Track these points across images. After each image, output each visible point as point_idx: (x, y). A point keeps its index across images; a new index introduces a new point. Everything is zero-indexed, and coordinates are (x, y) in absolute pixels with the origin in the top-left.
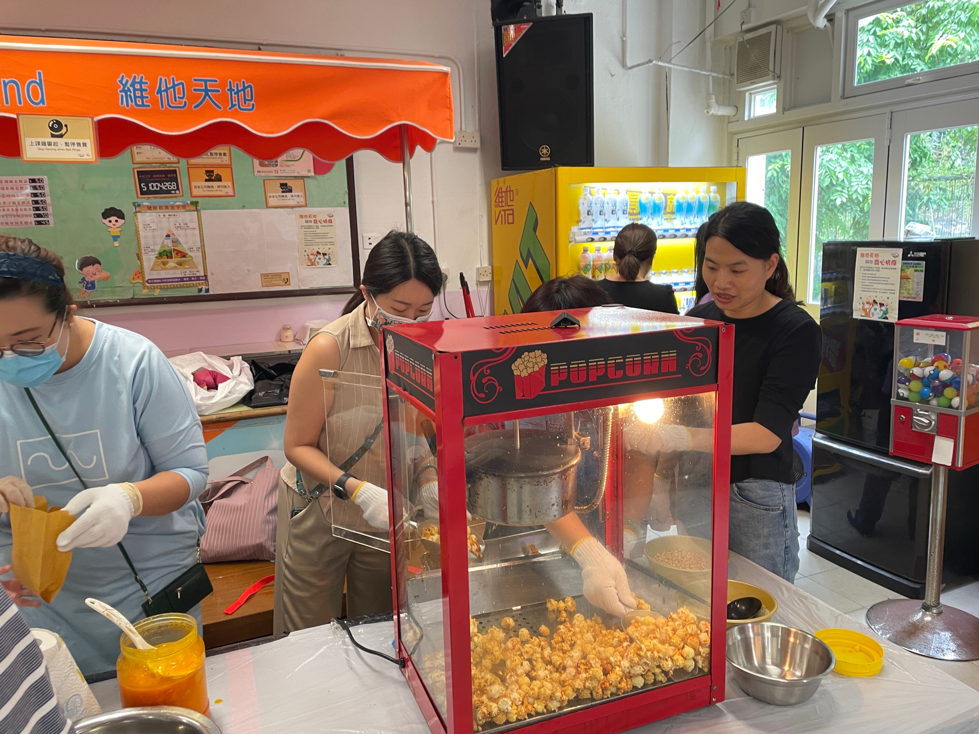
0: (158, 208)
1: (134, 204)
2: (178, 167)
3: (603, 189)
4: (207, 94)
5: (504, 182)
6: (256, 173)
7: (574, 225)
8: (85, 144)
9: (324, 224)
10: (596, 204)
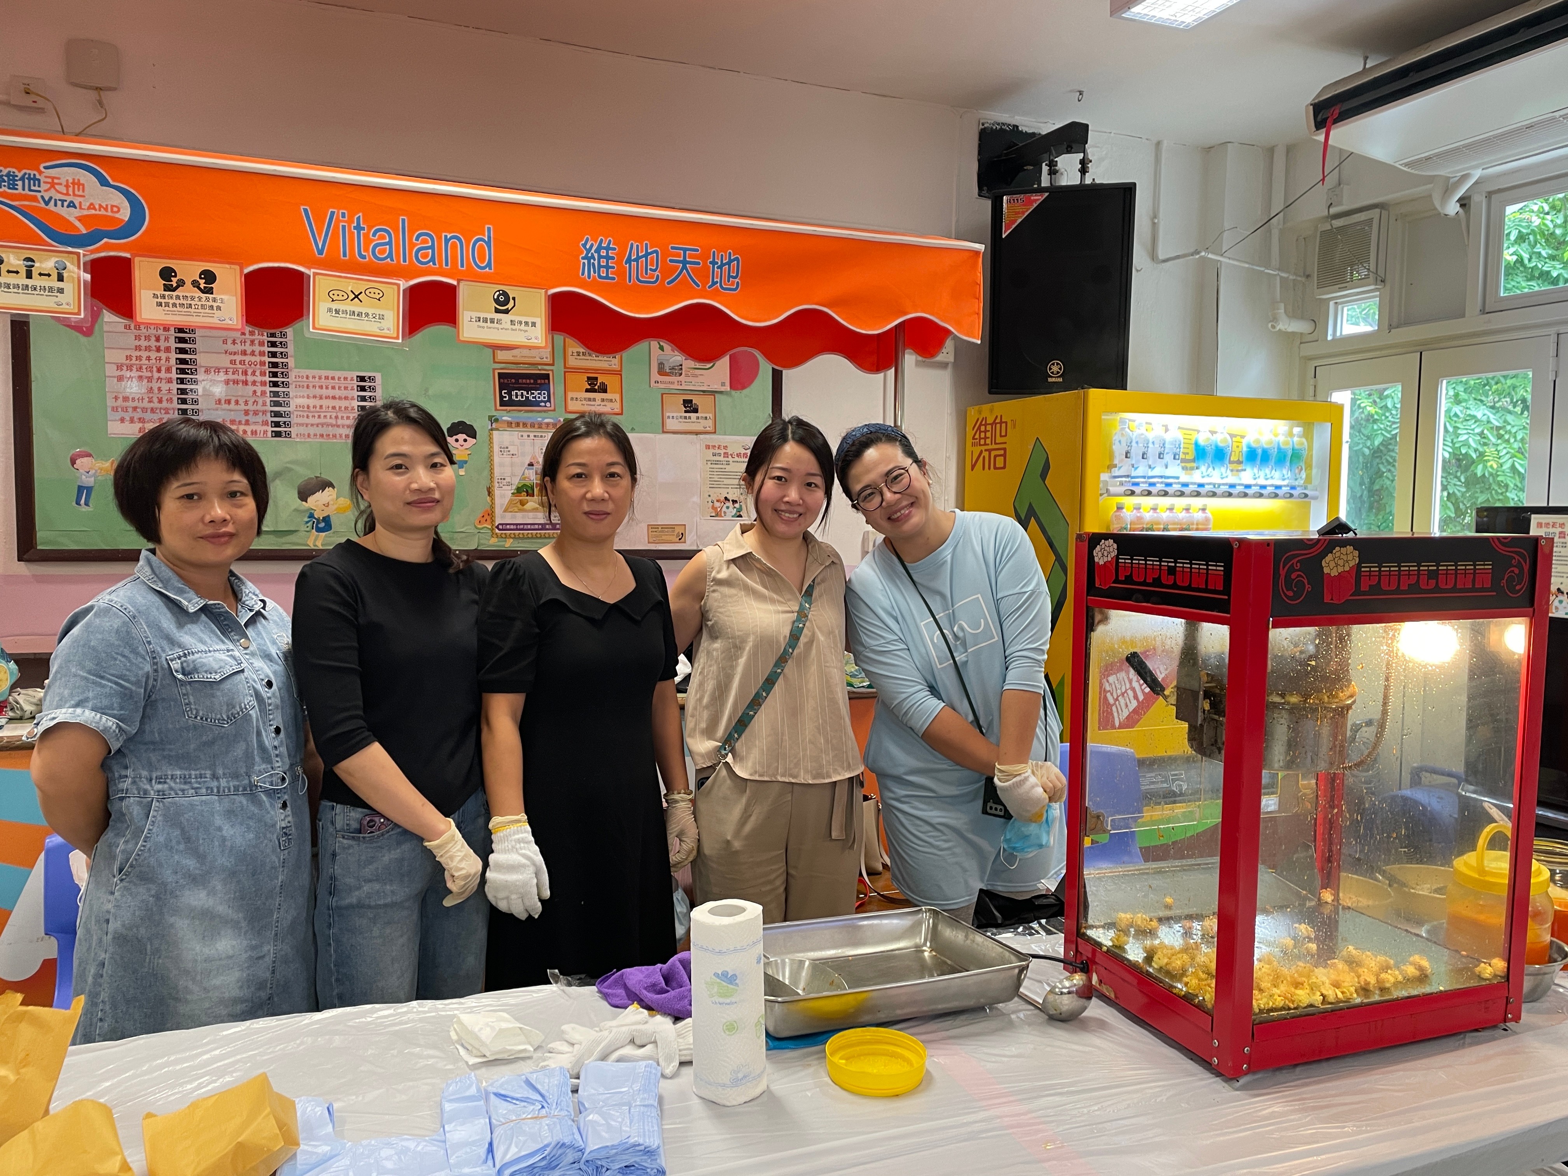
0: (521, 425)
1: (490, 418)
2: (552, 370)
3: (1147, 423)
4: (684, 267)
5: (991, 410)
6: (653, 383)
7: (1104, 472)
8: (534, 324)
9: (736, 459)
10: (1137, 443)
